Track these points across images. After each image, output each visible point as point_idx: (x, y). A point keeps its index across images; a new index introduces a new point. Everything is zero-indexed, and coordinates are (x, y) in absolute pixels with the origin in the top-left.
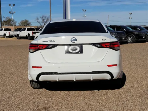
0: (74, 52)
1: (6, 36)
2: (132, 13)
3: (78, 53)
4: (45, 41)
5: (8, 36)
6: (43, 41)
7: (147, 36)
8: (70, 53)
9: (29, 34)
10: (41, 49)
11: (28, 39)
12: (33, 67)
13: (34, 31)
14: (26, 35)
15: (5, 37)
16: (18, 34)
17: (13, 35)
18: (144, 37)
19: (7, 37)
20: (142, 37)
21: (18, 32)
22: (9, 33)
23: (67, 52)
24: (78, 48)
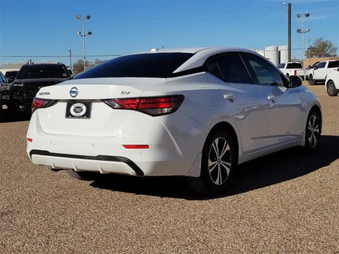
0: (78, 114)
3: (83, 116)
6: (40, 94)
8: (73, 116)
16: (311, 75)
21: (311, 71)
22: (295, 72)
23: (68, 115)
24: (84, 108)
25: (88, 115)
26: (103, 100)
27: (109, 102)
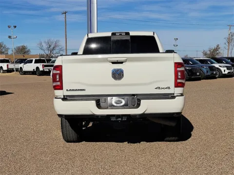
1: (3, 70)
2: (177, 39)
5: (5, 70)
7: (201, 72)
9: (37, 68)
11: (36, 74)
13: (45, 64)
14: (34, 70)
15: (2, 72)
17: (13, 69)
18: (198, 74)
19: (4, 72)
20: (196, 73)
21: (21, 65)
22: (8, 65)
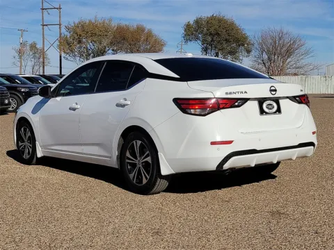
0: (271, 111)
4: (230, 93)
6: (227, 93)
8: (267, 113)
10: (223, 108)
12: (213, 143)
23: (262, 112)
24: (275, 105)
25: (279, 111)
26: (287, 97)
27: (293, 99)
